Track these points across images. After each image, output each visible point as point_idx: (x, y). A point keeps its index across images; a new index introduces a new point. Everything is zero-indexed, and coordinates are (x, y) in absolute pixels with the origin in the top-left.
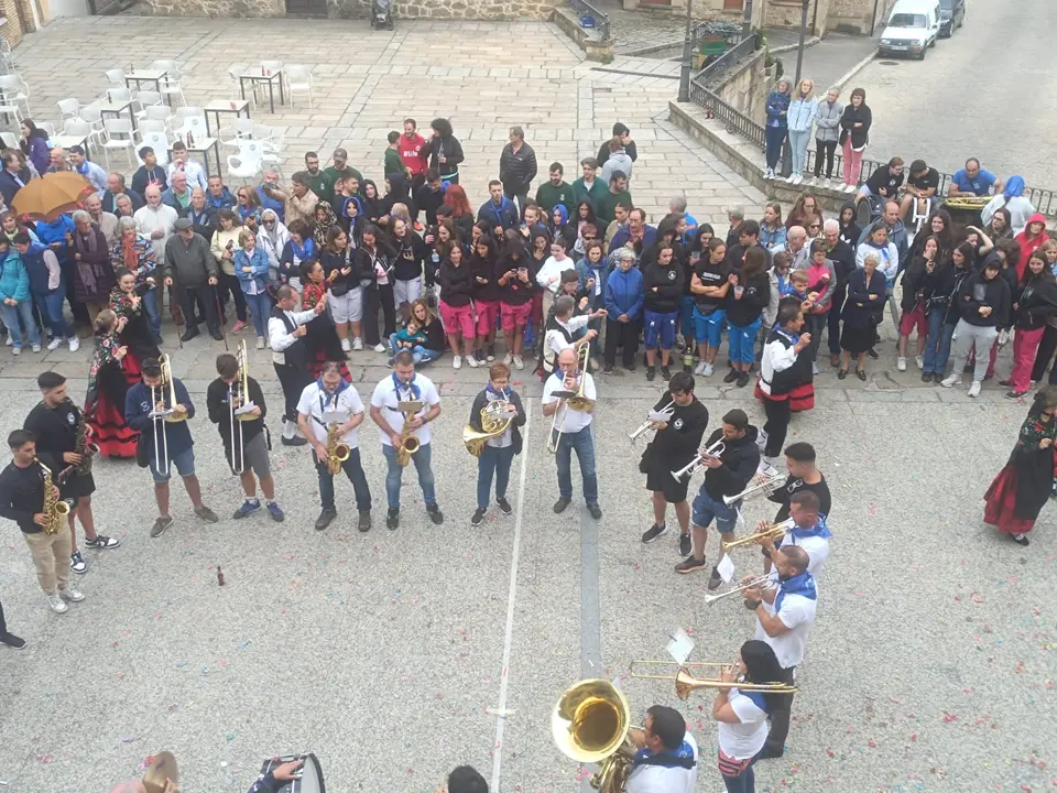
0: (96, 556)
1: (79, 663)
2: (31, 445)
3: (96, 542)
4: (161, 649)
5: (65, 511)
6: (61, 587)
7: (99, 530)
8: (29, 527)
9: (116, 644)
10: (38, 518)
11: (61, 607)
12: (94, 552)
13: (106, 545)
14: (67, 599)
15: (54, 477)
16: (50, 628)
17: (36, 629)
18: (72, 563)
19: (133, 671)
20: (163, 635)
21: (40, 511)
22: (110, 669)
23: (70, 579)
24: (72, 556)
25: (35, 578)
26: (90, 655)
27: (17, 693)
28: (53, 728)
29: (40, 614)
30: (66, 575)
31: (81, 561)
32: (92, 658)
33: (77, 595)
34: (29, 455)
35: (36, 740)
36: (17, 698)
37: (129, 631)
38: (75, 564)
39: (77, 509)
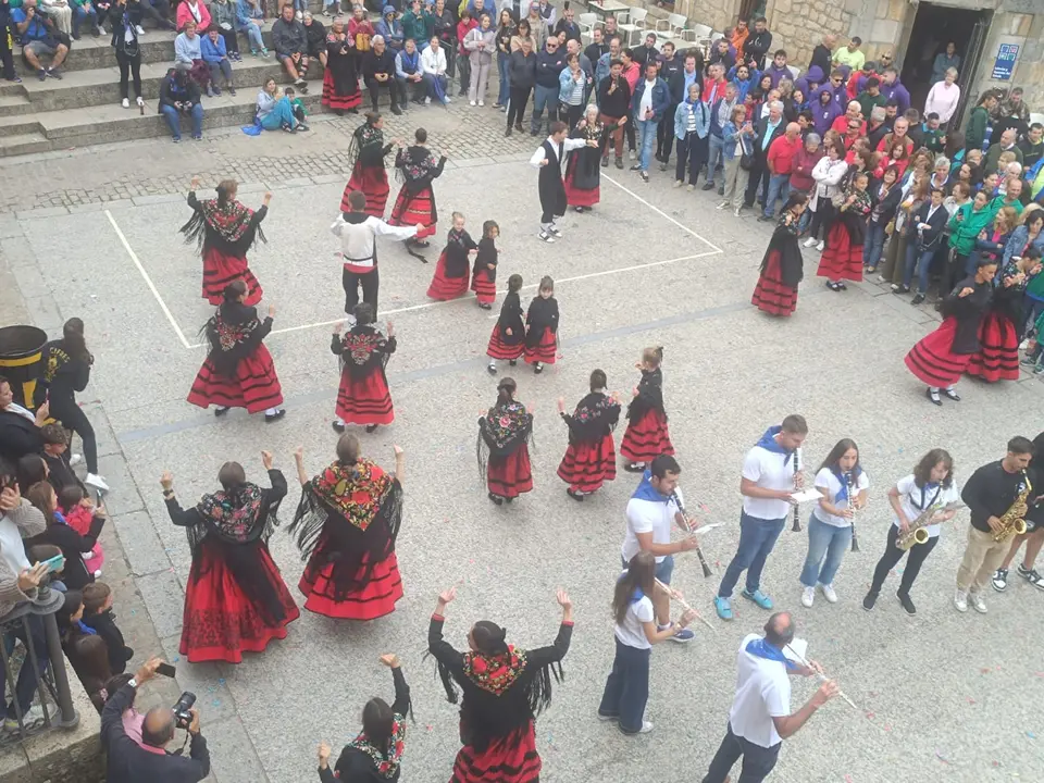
0: (1019, 586)
1: (945, 662)
2: (1028, 457)
3: (1028, 573)
4: (1021, 707)
5: (1020, 530)
6: (973, 590)
7: (1037, 565)
8: (979, 522)
9: (986, 671)
10: (993, 521)
11: (962, 605)
12: (1020, 579)
13: (1034, 582)
14: (971, 603)
15: (1031, 496)
16: (942, 616)
17: (931, 608)
18: (996, 576)
19: (985, 705)
20: (1031, 696)
21: (999, 517)
22: (966, 687)
23: (984, 589)
24: (1000, 570)
25: (957, 566)
26: (958, 663)
27: (883, 647)
28: (891, 696)
29: (942, 598)
30: (983, 583)
31: (1004, 580)
32: (958, 667)
33: (982, 606)
34: (1021, 464)
35: (871, 693)
36: (880, 650)
37: (1004, 670)
38: (998, 579)
39: (1032, 534)
